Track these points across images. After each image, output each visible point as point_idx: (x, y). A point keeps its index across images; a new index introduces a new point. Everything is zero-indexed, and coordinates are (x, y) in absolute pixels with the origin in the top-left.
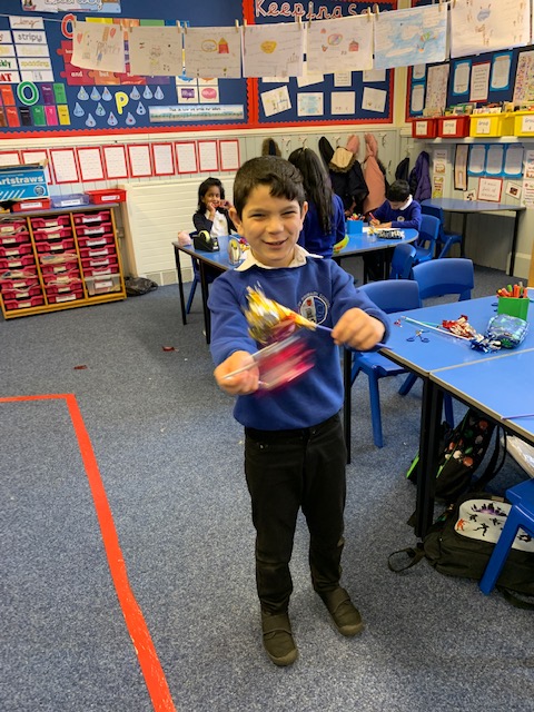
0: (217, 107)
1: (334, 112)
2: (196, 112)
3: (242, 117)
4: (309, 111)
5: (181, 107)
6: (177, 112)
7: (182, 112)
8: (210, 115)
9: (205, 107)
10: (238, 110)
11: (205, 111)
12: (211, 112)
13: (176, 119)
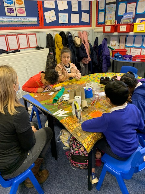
0: (26, 18)
1: (72, 22)
2: (15, 20)
3: (37, 23)
4: (64, 21)
5: (8, 18)
6: (6, 20)
7: (8, 20)
8: (22, 22)
9: (20, 18)
10: (35, 20)
11: (20, 20)
12: (23, 20)
13: (6, 23)
